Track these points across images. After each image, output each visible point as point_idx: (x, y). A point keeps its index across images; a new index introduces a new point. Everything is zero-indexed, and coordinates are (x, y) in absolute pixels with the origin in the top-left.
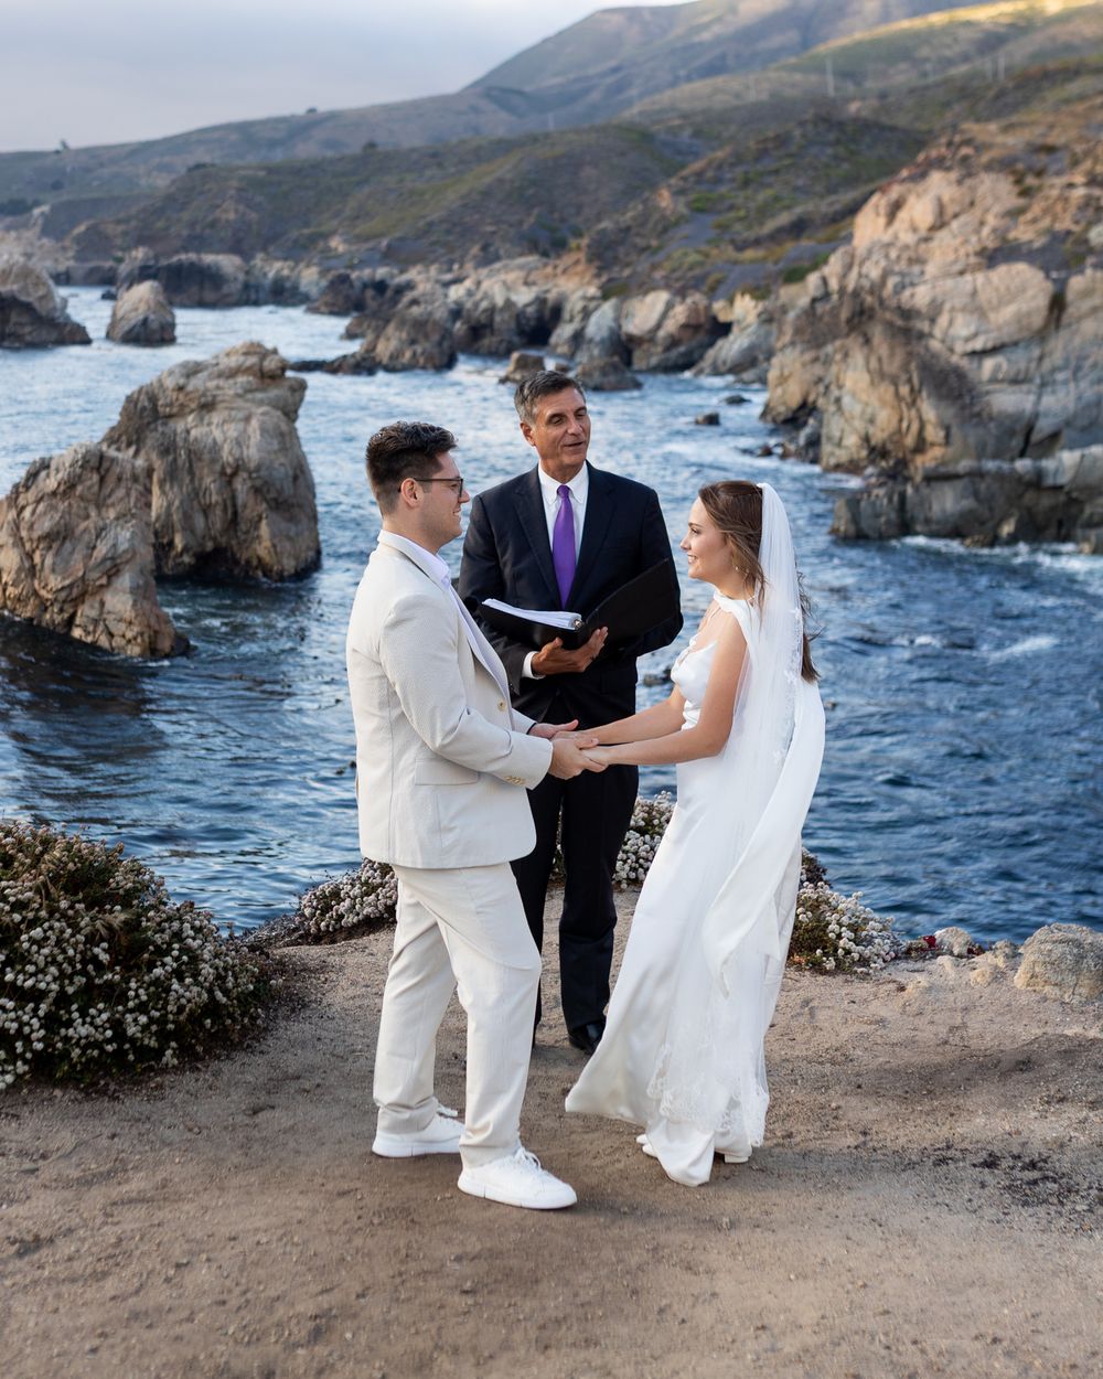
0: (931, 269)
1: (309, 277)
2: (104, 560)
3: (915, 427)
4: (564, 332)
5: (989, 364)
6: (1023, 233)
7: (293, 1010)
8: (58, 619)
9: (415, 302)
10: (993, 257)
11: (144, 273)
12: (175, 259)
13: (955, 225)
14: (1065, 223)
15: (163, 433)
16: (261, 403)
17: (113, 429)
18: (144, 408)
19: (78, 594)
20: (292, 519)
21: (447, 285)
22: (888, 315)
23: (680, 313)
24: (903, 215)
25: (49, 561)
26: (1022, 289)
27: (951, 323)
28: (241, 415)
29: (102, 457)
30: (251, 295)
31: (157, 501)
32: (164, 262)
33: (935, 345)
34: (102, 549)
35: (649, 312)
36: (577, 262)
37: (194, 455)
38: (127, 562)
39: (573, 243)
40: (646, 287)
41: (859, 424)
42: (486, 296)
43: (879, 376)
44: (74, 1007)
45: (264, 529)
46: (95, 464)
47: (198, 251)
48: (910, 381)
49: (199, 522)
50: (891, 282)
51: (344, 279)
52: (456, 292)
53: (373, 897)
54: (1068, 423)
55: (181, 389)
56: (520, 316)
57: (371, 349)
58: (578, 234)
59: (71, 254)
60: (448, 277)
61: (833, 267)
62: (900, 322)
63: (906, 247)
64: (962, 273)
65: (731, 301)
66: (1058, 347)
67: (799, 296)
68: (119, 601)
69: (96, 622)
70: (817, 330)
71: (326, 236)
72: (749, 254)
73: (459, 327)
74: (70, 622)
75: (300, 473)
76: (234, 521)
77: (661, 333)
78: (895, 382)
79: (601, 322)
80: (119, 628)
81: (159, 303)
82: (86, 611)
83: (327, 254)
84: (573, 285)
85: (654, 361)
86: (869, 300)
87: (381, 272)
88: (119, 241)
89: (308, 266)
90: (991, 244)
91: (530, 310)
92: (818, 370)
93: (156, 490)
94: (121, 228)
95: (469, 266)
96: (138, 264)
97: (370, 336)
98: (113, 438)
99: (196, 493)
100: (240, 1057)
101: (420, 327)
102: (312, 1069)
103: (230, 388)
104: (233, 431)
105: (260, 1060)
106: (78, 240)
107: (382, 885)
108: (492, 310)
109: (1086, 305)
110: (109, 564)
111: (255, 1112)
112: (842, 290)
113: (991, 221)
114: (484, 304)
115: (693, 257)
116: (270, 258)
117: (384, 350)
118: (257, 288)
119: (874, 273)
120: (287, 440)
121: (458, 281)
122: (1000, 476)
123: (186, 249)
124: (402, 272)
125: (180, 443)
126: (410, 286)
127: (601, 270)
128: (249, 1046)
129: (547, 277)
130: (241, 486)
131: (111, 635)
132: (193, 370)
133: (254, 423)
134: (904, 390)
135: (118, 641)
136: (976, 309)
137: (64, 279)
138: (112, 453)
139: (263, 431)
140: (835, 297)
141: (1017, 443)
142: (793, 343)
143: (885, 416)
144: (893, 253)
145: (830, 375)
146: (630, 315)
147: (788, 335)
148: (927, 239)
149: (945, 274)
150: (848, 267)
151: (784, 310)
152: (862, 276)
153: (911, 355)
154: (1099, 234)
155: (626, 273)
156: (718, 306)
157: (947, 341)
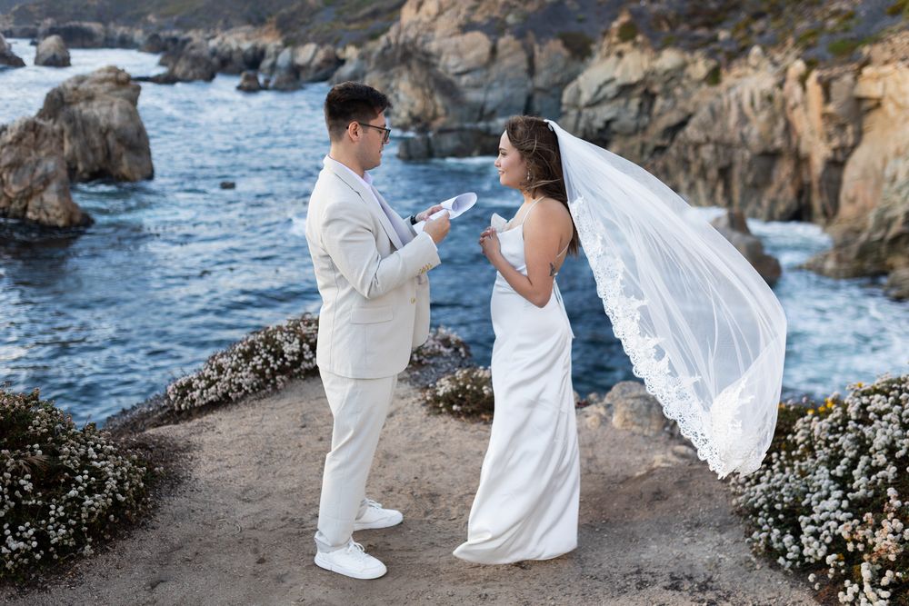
0: (438, 34)
1: (138, 35)
2: (41, 177)
3: (432, 108)
4: (266, 63)
5: (464, 79)
6: (478, 18)
7: (172, 487)
8: (19, 207)
9: (193, 48)
10: (466, 27)
11: (52, 32)
12: (68, 24)
13: (447, 14)
14: (496, 14)
15: (68, 113)
16: (118, 96)
17: (41, 110)
18: (56, 100)
19: (28, 194)
20: (138, 154)
21: (208, 39)
22: (419, 56)
23: (321, 54)
24: (424, 9)
25: (11, 178)
26: (477, 44)
27: (447, 59)
28: (108, 102)
29: (35, 124)
30: (109, 43)
31: (67, 147)
32: (62, 26)
33: (440, 70)
34: (40, 171)
35: (307, 53)
36: (270, 29)
37: (85, 122)
38: (54, 177)
39: (268, 19)
40: (304, 42)
41: (407, 107)
42: (227, 45)
43: (415, 84)
44: (6, 526)
45: (125, 160)
46: (31, 128)
47: (80, 20)
48: (429, 87)
49: (90, 157)
50: (420, 40)
51: (155, 37)
52: (213, 43)
53: (213, 388)
54: (499, 106)
55: (75, 89)
56: (244, 55)
57: (172, 71)
58: (270, 15)
59: (11, 21)
60: (208, 36)
61: (393, 32)
62: (424, 59)
63: (426, 24)
64: (451, 36)
65: (345, 49)
66: (495, 71)
67: (377, 46)
68: (51, 197)
69: (39, 208)
70: (387, 62)
71: (146, 14)
72: (353, 26)
73: (215, 60)
74: (25, 209)
75: (141, 132)
76: (108, 156)
77: (313, 64)
78: (422, 86)
79: (284, 58)
80: (52, 211)
81: (62, 48)
82: (33, 203)
83: (147, 23)
84: (270, 41)
85: (310, 77)
86: (410, 48)
87: (175, 33)
88: (37, 15)
89: (138, 28)
90: (464, 22)
91: (250, 53)
92: (387, 81)
93: (66, 141)
94: (38, 8)
95: (218, 31)
96: (48, 27)
97: (171, 64)
98: (41, 114)
99: (88, 143)
100: (139, 534)
101: (196, 61)
102: (190, 538)
103: (102, 89)
104: (105, 110)
105: (153, 535)
106: (15, 13)
107: (219, 380)
108: (231, 52)
109: (506, 51)
110: (43, 179)
111: (153, 586)
112: (397, 43)
113: (464, 12)
114: (227, 49)
115: (326, 27)
116: (117, 25)
117: (179, 71)
118: (112, 40)
119: (411, 34)
120: (133, 114)
121: (214, 37)
122: (471, 131)
123: (73, 20)
124: (186, 32)
125: (77, 116)
126: (190, 40)
127: (283, 33)
128: (143, 524)
129: (257, 37)
130: (111, 138)
131: (48, 215)
132: (81, 79)
133: (116, 107)
134: (427, 91)
135: (52, 218)
136: (459, 53)
137: (9, 34)
138: (41, 122)
139: (121, 110)
140: (393, 48)
141: (477, 115)
142: (374, 69)
143: (419, 103)
144: (420, 26)
145: (393, 84)
146: (298, 55)
147: (372, 65)
148: (435, 20)
149: (444, 36)
150: (399, 33)
151: (370, 53)
152: (406, 37)
153: (429, 75)
154: (511, 19)
155: (295, 34)
156: (339, 51)
157: (446, 68)
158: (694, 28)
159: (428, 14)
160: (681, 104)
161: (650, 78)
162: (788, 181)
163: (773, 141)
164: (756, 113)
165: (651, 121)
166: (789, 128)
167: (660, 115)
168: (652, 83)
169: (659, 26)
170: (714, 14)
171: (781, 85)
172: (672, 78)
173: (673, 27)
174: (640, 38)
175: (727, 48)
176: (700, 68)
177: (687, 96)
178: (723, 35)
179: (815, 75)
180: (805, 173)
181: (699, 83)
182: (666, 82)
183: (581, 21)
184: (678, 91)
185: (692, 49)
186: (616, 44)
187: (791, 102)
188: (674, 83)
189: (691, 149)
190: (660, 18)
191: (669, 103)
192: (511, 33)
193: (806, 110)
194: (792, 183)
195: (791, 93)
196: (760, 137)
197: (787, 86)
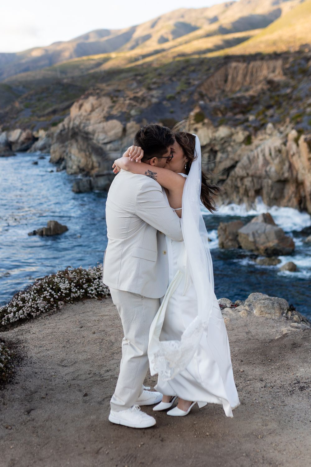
0: (92, 121)
3: (91, 163)
5: (109, 146)
6: (114, 112)
10: (108, 118)
13: (97, 110)
14: (124, 110)
22: (82, 134)
23: (24, 135)
24: (83, 108)
26: (115, 127)
27: (98, 135)
33: (95, 141)
35: (16, 135)
40: (14, 128)
41: (76, 163)
43: (81, 150)
48: (89, 151)
50: (82, 125)
61: (66, 121)
62: (85, 136)
63: (85, 116)
64: (100, 123)
65: (38, 132)
66: (126, 141)
67: (57, 129)
70: (63, 138)
72: (42, 119)
77: (20, 141)
78: (85, 151)
79: (2, 138)
85: (18, 148)
86: (76, 130)
90: (107, 115)
92: (63, 149)
109: (131, 130)
112: (68, 128)
113: (106, 109)
115: (27, 120)
119: (77, 123)
134: (88, 153)
136: (105, 132)
140: (67, 130)
142: (56, 142)
143: (83, 161)
144: (82, 118)
145: (68, 150)
146: (10, 136)
147: (55, 140)
148: (90, 114)
149: (96, 123)
150: (70, 122)
151: (53, 134)
152: (74, 124)
153: (88, 144)
154: (133, 112)
155: (8, 124)
156: (35, 133)
157: (98, 140)
158: (235, 114)
159: (86, 111)
160: (231, 156)
161: (213, 142)
162: (293, 195)
163: (283, 174)
164: (273, 159)
165: (215, 166)
166: (291, 167)
167: (220, 162)
168: (214, 145)
169: (216, 114)
170: (245, 107)
171: (285, 144)
172: (225, 142)
173: (224, 114)
174: (206, 121)
175: (254, 125)
176: (240, 136)
177: (235, 152)
178: (251, 118)
179: (303, 137)
180: (302, 191)
181: (241, 144)
182: (223, 144)
183: (172, 112)
184: (229, 149)
185: (235, 126)
186: (193, 124)
187: (291, 153)
188: (226, 144)
189: (239, 180)
190: (216, 110)
191: (224, 156)
192: (134, 120)
193: (299, 157)
194: (295, 197)
195: (291, 148)
196: (276, 172)
197: (288, 144)
